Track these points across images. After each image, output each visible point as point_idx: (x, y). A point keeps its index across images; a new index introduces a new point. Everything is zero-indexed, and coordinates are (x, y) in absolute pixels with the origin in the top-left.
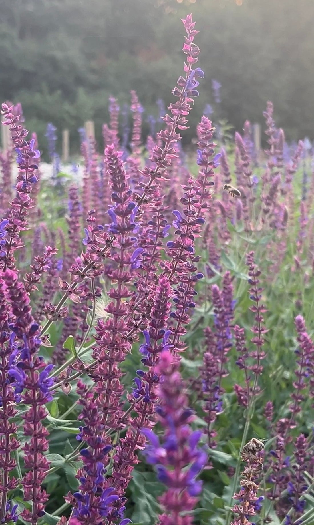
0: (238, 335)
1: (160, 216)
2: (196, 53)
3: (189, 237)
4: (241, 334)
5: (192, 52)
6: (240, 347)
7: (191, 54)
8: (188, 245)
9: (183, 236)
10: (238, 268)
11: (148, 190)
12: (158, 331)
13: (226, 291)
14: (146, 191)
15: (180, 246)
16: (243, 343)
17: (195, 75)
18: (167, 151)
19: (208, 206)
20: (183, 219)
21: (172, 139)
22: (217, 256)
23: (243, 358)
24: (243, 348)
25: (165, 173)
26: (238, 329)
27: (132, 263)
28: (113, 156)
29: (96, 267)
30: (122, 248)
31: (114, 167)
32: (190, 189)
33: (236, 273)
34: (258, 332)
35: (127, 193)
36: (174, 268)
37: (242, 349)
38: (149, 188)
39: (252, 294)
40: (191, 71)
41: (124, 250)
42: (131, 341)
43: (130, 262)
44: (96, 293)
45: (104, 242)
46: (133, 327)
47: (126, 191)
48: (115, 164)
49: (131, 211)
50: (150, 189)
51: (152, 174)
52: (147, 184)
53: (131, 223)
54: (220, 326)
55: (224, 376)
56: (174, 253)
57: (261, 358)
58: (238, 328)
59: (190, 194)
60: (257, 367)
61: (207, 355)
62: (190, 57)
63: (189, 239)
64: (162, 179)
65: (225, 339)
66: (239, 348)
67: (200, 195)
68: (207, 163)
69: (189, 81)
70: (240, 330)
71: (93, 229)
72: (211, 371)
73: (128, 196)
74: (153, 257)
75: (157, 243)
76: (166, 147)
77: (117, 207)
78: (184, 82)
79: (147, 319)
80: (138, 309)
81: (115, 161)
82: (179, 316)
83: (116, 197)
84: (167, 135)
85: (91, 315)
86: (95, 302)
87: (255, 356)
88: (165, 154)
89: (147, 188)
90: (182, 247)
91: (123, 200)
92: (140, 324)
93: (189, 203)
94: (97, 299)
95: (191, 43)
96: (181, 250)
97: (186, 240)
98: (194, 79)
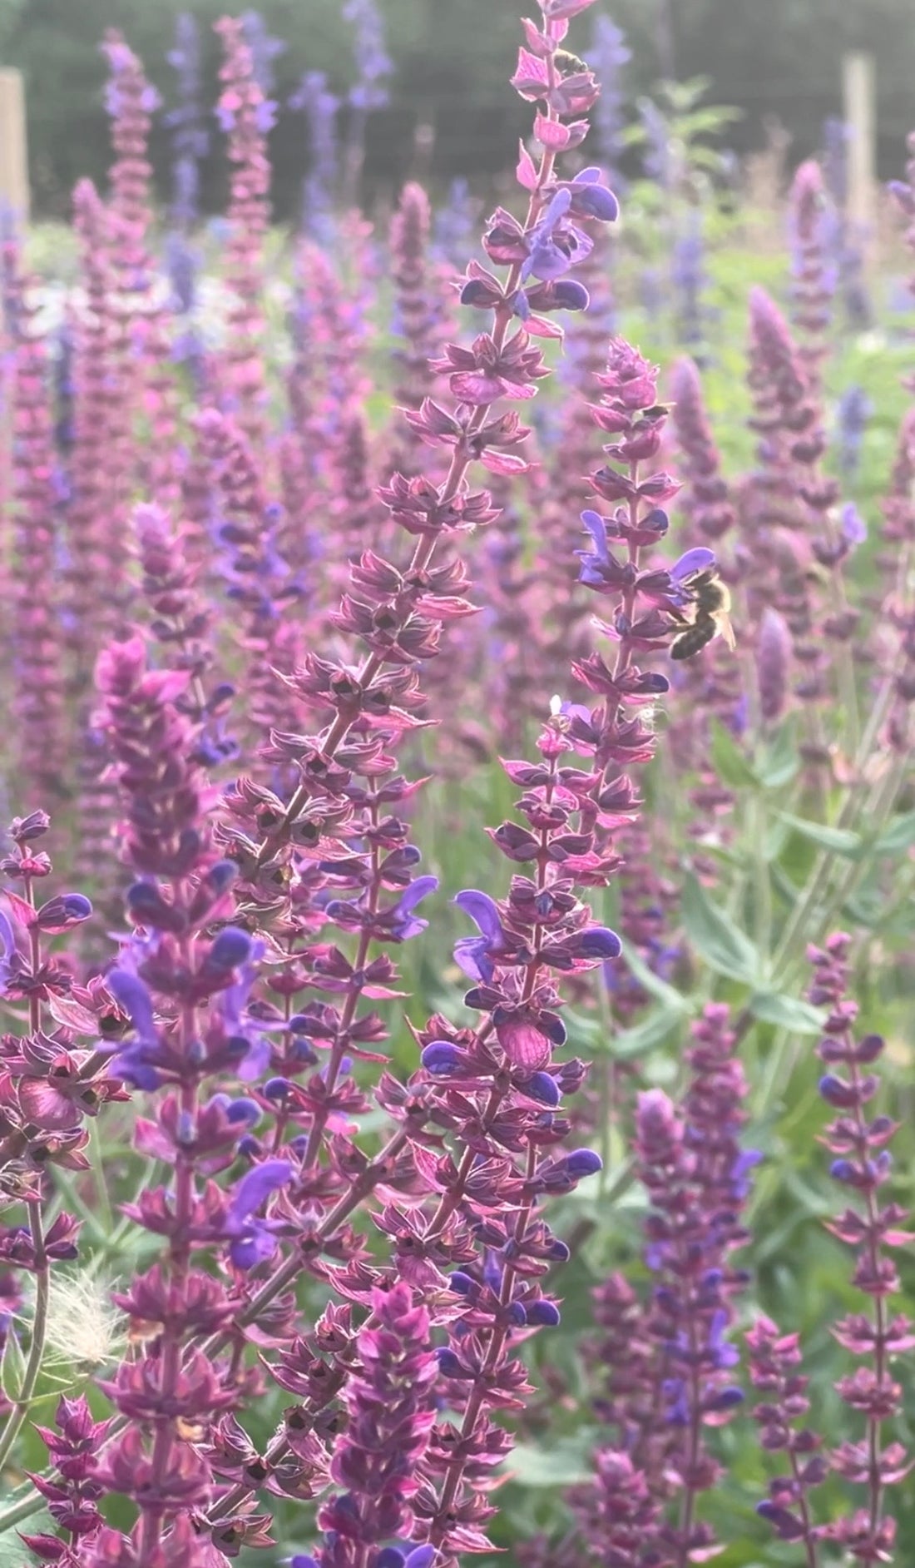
0: (773, 1371)
1: (384, 829)
2: (580, 100)
3: (540, 1027)
4: (786, 1364)
5: (557, 95)
6: (781, 1430)
7: (556, 106)
8: (529, 1068)
9: (506, 1022)
10: (768, 969)
11: (322, 776)
12: (367, 1553)
13: (706, 1106)
14: (310, 783)
15: (491, 1067)
16: (794, 1410)
17: (573, 205)
18: (425, 581)
19: (632, 800)
20: (504, 934)
21: (452, 524)
22: (664, 896)
23: (796, 1487)
24: (793, 1432)
25: (412, 691)
26: (767, 1339)
27: (235, 1239)
28: (138, 699)
29: (52, 1148)
30: (184, 1162)
31: (145, 751)
32: (547, 781)
33: (762, 1000)
34: (869, 1346)
35: (207, 880)
36: (453, 1183)
37: (791, 1441)
38: (325, 767)
39: (841, 1149)
40: (552, 191)
41: (189, 1170)
42: (230, 1540)
43: (224, 1230)
44: (49, 1240)
45: (90, 1026)
46: (238, 1473)
47: (204, 870)
48: (146, 738)
49: (229, 974)
50: (334, 768)
51: (346, 697)
52: (321, 743)
53: (230, 1031)
54: (682, 1301)
55: (699, 1555)
56: (459, 1104)
57: (888, 1478)
58: (772, 1335)
59: (548, 808)
60: (866, 1523)
61: (611, 1463)
62: (548, 119)
63: (535, 1034)
64: (396, 723)
65: (706, 1365)
66: (773, 1433)
67: (594, 739)
68: (632, 577)
69: (543, 241)
70: (779, 1344)
71: (35, 914)
72: (631, 1545)
73: (211, 894)
74: (346, 1038)
75: (367, 964)
76: (419, 564)
77: (154, 948)
78: (517, 238)
79: (312, 1431)
80: (269, 1316)
81: (148, 722)
82: (476, 1366)
83: (147, 903)
84: (421, 501)
85: (25, 1348)
86: (43, 1284)
87: (857, 1470)
88: (415, 595)
89: (317, 765)
90: (502, 1076)
91: (186, 917)
92: (275, 1458)
93: (543, 855)
94: (53, 1276)
95: (559, 52)
96: (492, 1088)
97: (523, 1043)
98: (567, 224)
